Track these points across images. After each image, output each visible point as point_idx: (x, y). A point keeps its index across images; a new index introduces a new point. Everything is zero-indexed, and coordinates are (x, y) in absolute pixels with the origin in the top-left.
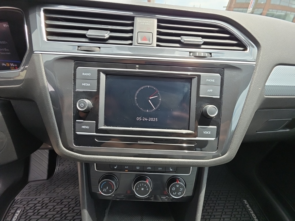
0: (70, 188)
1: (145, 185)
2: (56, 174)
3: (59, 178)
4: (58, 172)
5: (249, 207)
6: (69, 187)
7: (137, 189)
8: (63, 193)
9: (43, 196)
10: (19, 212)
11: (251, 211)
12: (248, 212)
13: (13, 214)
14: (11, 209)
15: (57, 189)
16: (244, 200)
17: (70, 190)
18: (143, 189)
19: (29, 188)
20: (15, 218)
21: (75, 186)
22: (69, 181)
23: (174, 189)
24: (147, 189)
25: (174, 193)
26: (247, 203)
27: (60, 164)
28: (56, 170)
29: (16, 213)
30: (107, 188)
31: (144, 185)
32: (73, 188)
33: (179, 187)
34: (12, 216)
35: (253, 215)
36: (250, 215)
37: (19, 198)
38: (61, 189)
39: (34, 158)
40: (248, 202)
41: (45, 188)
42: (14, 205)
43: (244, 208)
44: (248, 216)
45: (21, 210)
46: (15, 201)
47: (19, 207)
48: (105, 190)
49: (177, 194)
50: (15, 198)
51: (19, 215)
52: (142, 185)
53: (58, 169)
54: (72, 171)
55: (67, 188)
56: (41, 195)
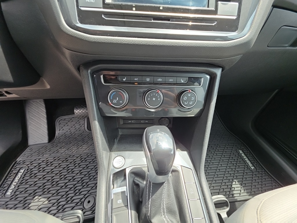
0: (74, 148)
1: (157, 95)
2: (57, 138)
3: (60, 141)
4: (59, 136)
5: (244, 156)
6: (72, 148)
7: (149, 99)
8: (67, 153)
9: (46, 156)
10: (22, 171)
11: (246, 159)
12: (243, 160)
13: (15, 174)
14: (12, 170)
15: (60, 150)
16: (239, 151)
17: (73, 150)
18: (154, 99)
19: (31, 150)
20: (19, 177)
21: (78, 146)
22: (71, 143)
23: (185, 98)
24: (159, 99)
25: (185, 103)
26: (242, 153)
27: (60, 128)
28: (56, 134)
29: (19, 172)
30: (117, 98)
31: (155, 94)
32: (76, 148)
33: (191, 96)
34: (14, 176)
35: (248, 161)
36: (245, 161)
37: (21, 159)
38: (64, 149)
39: (31, 122)
40: (243, 151)
41: (47, 149)
42: (16, 166)
43: (239, 156)
44: (243, 162)
45: (24, 169)
46: (17, 162)
47: (22, 167)
48: (115, 101)
49: (189, 103)
50: (17, 160)
51: (22, 174)
52: (153, 94)
53: (59, 133)
54: (73, 134)
55: (70, 149)
56: (44, 155)
